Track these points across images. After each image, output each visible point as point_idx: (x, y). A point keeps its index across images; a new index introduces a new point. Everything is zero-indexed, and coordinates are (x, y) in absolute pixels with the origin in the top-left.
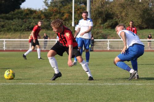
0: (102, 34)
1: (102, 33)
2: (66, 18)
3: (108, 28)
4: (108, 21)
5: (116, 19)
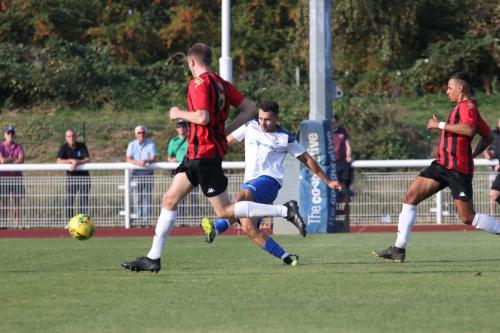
0: (399, 125)
1: (399, 118)
2: (182, 32)
3: (432, 91)
4: (434, 48)
5: (481, 36)
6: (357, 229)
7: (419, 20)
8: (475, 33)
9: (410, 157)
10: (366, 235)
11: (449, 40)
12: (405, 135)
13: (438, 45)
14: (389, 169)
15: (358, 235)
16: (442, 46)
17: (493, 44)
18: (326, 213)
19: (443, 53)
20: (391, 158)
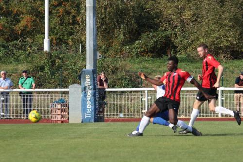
1: (128, 69)
2: (26, 27)
6: (108, 120)
8: (163, 28)
9: (133, 87)
10: (112, 123)
11: (151, 32)
12: (130, 76)
13: (146, 34)
14: (123, 92)
15: (109, 123)
16: (148, 35)
17: (171, 34)
18: (93, 113)
19: (148, 38)
20: (124, 87)
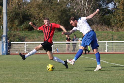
0: (19, 36)
1: (19, 35)
3: (25, 30)
4: (25, 22)
5: (33, 21)
6: (12, 54)
7: (23, 18)
8: (32, 20)
9: (21, 41)
10: (13, 55)
11: (28, 21)
12: (20, 38)
13: (26, 22)
14: (17, 44)
15: (12, 55)
16: (27, 22)
17: (35, 22)
18: (6, 51)
19: (27, 23)
20: (18, 42)
